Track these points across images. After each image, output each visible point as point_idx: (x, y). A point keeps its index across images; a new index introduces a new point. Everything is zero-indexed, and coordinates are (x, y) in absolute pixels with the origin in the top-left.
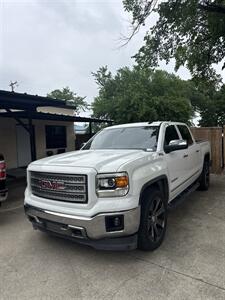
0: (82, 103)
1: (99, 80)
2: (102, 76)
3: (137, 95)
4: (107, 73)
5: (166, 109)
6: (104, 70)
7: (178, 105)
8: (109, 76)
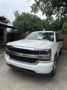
0: (9, 22)
1: (15, 15)
2: (16, 13)
3: (28, 22)
4: (18, 13)
5: (36, 27)
6: (17, 12)
7: (40, 27)
8: (19, 14)
